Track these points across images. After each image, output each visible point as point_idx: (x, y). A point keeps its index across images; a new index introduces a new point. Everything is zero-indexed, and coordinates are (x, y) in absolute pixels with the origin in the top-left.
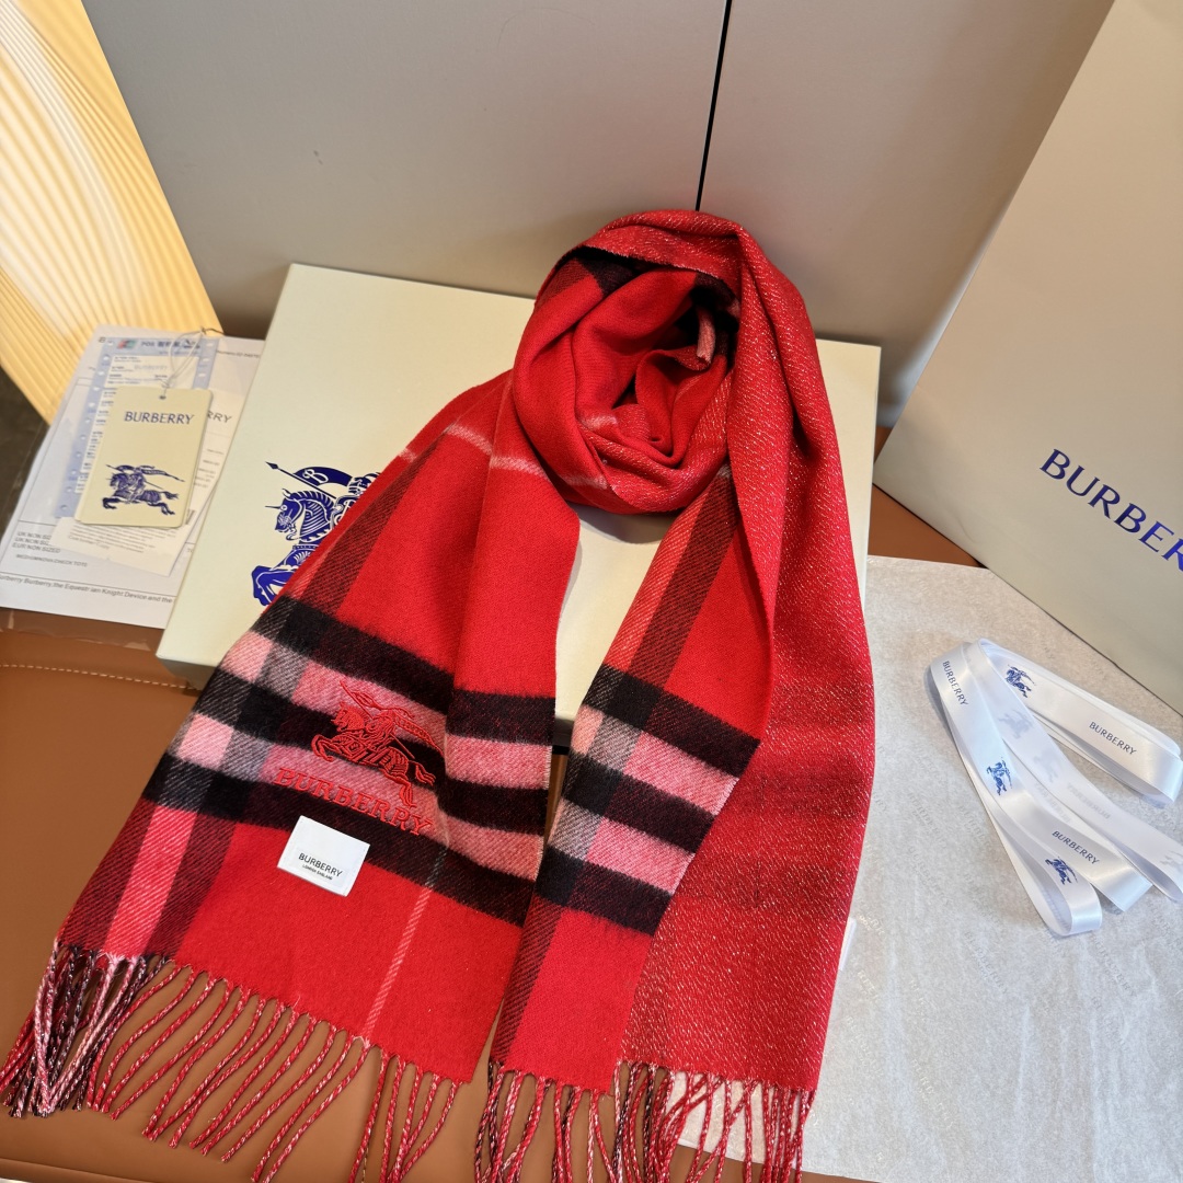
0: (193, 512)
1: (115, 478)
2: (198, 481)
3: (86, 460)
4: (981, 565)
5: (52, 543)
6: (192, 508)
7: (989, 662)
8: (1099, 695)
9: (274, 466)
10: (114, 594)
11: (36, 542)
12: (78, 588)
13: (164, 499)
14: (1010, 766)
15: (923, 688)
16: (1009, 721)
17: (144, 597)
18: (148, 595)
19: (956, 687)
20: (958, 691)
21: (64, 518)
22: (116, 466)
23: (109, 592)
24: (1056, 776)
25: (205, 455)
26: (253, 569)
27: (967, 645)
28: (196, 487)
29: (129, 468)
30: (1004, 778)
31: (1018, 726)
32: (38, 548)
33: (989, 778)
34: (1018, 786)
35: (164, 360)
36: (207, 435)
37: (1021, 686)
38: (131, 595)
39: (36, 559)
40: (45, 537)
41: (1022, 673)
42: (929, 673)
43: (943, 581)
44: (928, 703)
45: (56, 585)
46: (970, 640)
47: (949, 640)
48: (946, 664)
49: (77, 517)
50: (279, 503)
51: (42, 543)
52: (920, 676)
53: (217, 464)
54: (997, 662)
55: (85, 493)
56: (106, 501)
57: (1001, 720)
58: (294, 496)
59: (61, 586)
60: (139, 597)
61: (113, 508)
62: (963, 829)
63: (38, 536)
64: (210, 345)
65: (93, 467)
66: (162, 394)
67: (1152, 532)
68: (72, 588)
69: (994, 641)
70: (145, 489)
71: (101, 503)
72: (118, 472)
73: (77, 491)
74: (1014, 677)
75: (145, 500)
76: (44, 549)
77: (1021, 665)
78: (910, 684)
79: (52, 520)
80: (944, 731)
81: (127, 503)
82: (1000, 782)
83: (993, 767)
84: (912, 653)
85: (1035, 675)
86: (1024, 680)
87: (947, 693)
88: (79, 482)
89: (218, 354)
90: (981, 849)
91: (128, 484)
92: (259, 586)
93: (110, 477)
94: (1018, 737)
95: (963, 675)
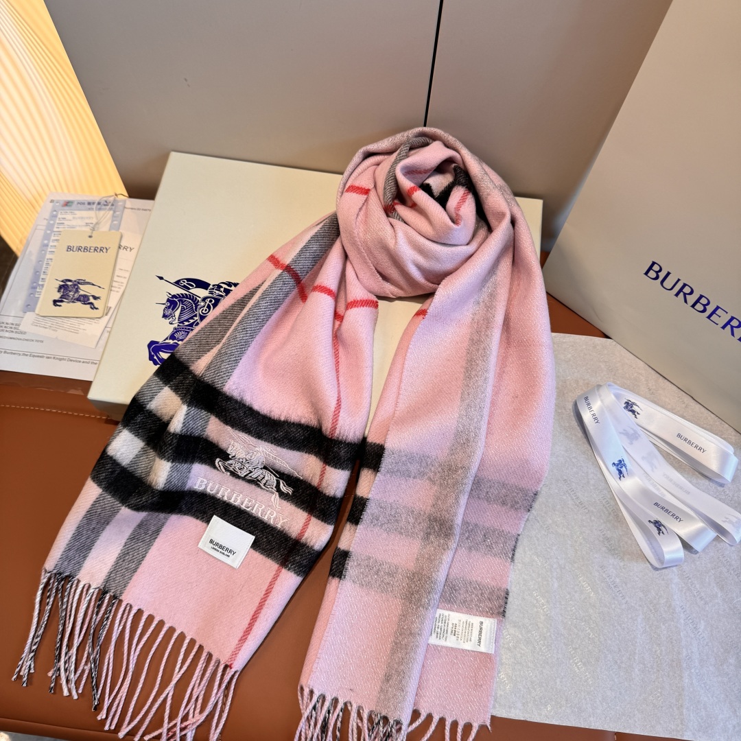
0: (110, 308)
1: (61, 287)
2: (113, 289)
3: (42, 276)
4: (607, 337)
5: (21, 328)
6: (109, 305)
7: (613, 397)
8: (683, 417)
9: (161, 278)
10: (60, 360)
11: (11, 328)
12: (38, 356)
13: (92, 300)
14: (627, 462)
15: (572, 414)
16: (626, 434)
17: (80, 362)
18: (82, 360)
19: (593, 413)
20: (593, 415)
21: (28, 313)
22: (61, 280)
23: (57, 359)
24: (656, 468)
25: (117, 272)
26: (148, 342)
27: (599, 386)
28: (112, 292)
29: (70, 281)
30: (623, 469)
31: (632, 437)
32: (12, 332)
33: (614, 469)
34: (631, 474)
35: (92, 213)
36: (119, 260)
37: (633, 412)
38: (71, 361)
39: (11, 338)
40: (16, 325)
41: (634, 404)
42: (576, 405)
43: (584, 347)
44: (575, 423)
45: (24, 354)
46: (601, 383)
47: (588, 384)
48: (586, 399)
49: (37, 311)
50: (165, 302)
51: (15, 328)
52: (570, 406)
53: (125, 278)
54: (618, 396)
55: (42, 297)
56: (55, 302)
57: (620, 433)
58: (174, 296)
59: (27, 355)
60: (76, 361)
61: (60, 306)
62: (598, 502)
63: (12, 324)
64: (120, 203)
65: (47, 280)
66: (90, 234)
67: (714, 312)
68: (34, 356)
69: (616, 383)
70: (80, 294)
71: (52, 303)
72: (63, 283)
73: (37, 296)
74: (629, 406)
75: (80, 301)
76: (16, 332)
77: (633, 398)
78: (564, 411)
79: (21, 314)
80: (585, 440)
81: (68, 302)
82: (620, 472)
83: (616, 462)
84: (565, 392)
85: (642, 405)
86: (635, 408)
87: (587, 417)
88: (38, 290)
89: (126, 210)
90: (610, 514)
91: (69, 291)
92: (153, 353)
93: (58, 286)
94: (631, 443)
95: (596, 405)
